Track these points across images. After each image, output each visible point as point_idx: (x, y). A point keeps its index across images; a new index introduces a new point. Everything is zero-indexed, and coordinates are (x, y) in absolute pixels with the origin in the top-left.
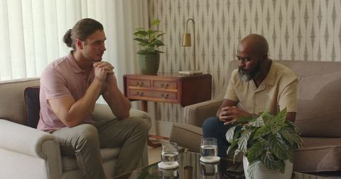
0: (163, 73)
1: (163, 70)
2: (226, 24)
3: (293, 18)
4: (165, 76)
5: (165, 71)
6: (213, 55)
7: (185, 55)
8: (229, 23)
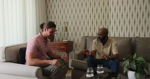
0: (55, 41)
1: (55, 40)
2: (77, 24)
3: (101, 23)
4: (56, 42)
5: (56, 40)
6: (72, 34)
7: (64, 34)
8: (78, 23)
